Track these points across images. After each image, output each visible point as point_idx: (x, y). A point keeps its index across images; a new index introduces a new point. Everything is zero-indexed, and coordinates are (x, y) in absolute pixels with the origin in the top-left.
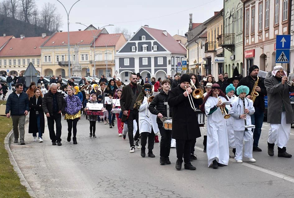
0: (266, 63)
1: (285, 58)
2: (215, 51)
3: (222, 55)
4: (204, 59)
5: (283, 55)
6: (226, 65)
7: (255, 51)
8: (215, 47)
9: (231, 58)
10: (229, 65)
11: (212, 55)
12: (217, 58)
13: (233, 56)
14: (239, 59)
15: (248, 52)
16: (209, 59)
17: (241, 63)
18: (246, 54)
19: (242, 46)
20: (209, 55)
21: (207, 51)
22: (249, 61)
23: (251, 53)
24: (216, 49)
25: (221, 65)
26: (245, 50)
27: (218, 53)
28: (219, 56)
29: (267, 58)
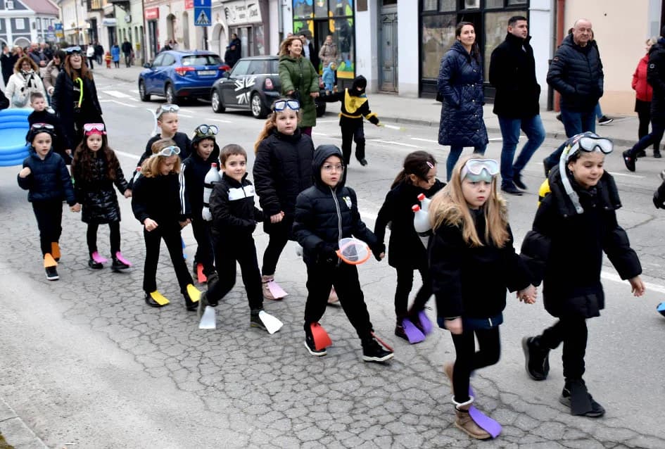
0: (175, 26)
1: (206, 18)
2: (101, 10)
3: (112, 15)
4: (87, 21)
5: (203, 15)
6: (120, 30)
7: (160, 10)
8: (102, 4)
9: (126, 20)
10: (124, 30)
11: (97, 15)
12: (105, 19)
13: (128, 18)
14: (138, 20)
15: (150, 11)
16: (94, 21)
17: (141, 27)
18: (147, 14)
19: (141, 3)
20: (93, 15)
21: (90, 9)
22: (152, 24)
23: (154, 13)
24: (103, 7)
25: (111, 30)
26: (145, 9)
27: (107, 12)
28: (107, 16)
29: (177, 20)
